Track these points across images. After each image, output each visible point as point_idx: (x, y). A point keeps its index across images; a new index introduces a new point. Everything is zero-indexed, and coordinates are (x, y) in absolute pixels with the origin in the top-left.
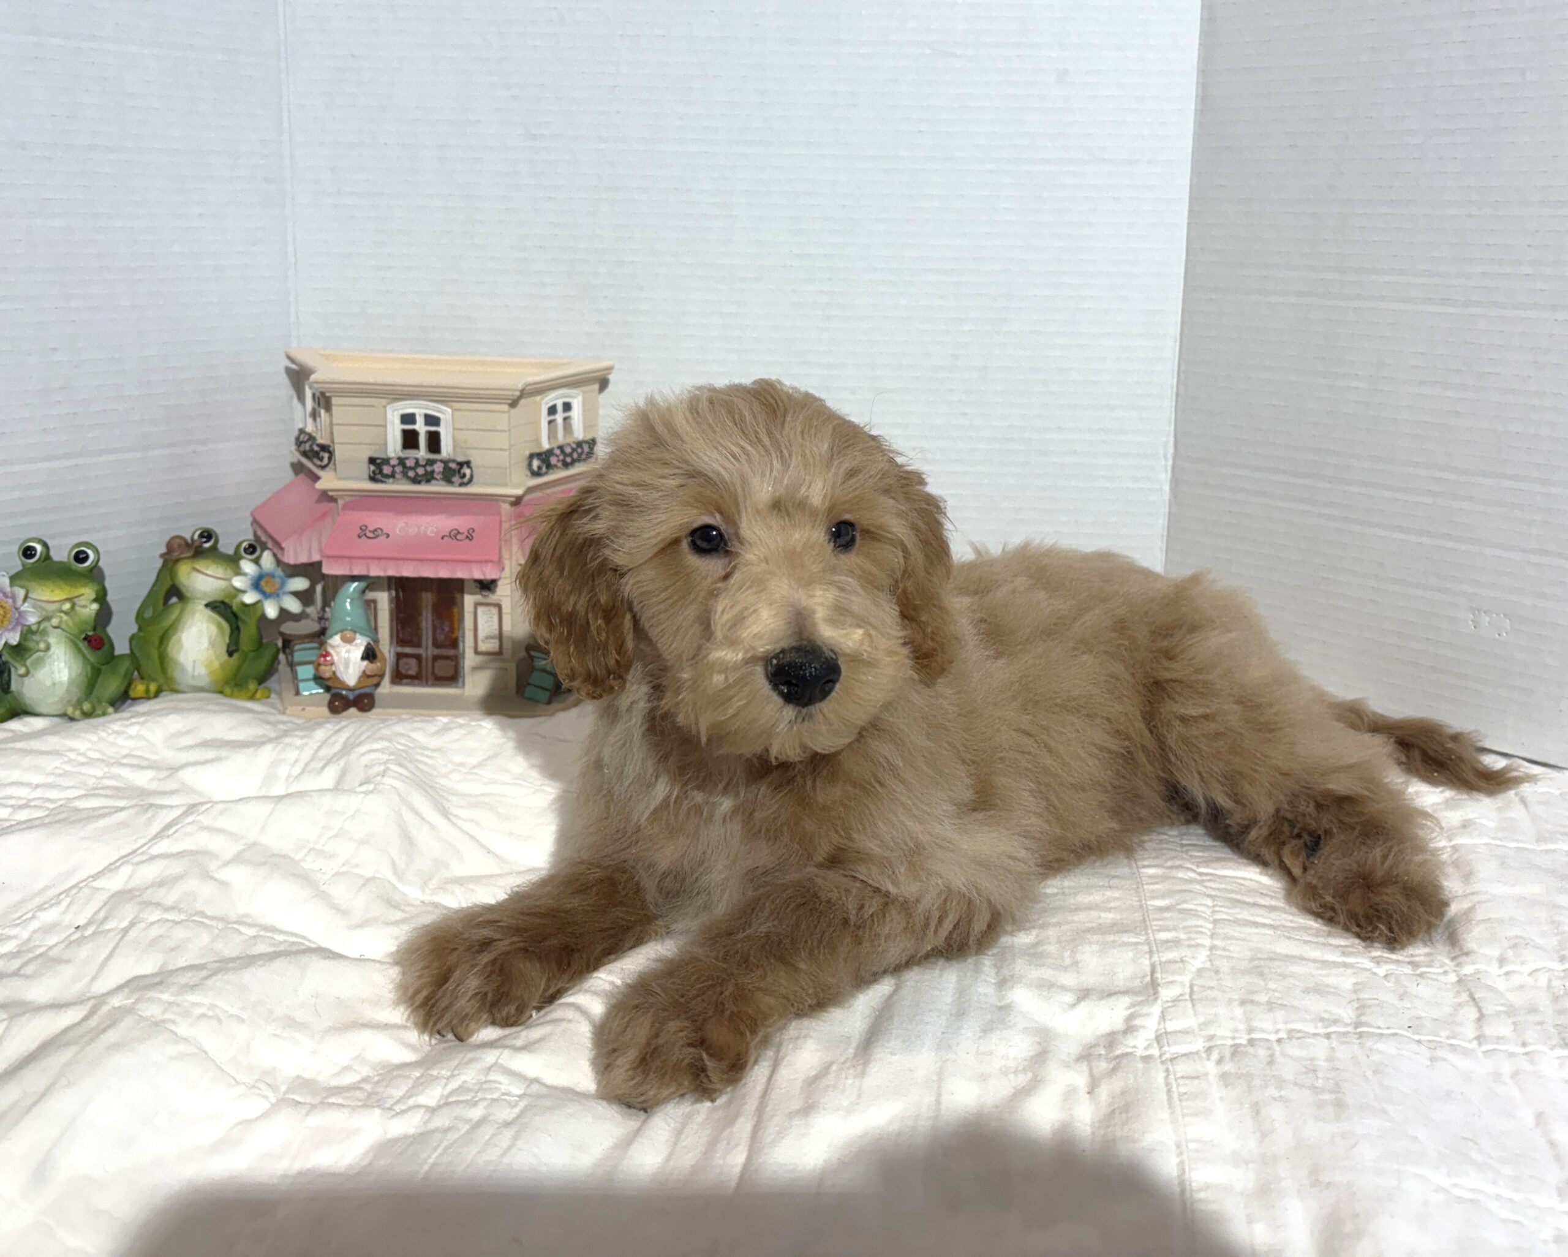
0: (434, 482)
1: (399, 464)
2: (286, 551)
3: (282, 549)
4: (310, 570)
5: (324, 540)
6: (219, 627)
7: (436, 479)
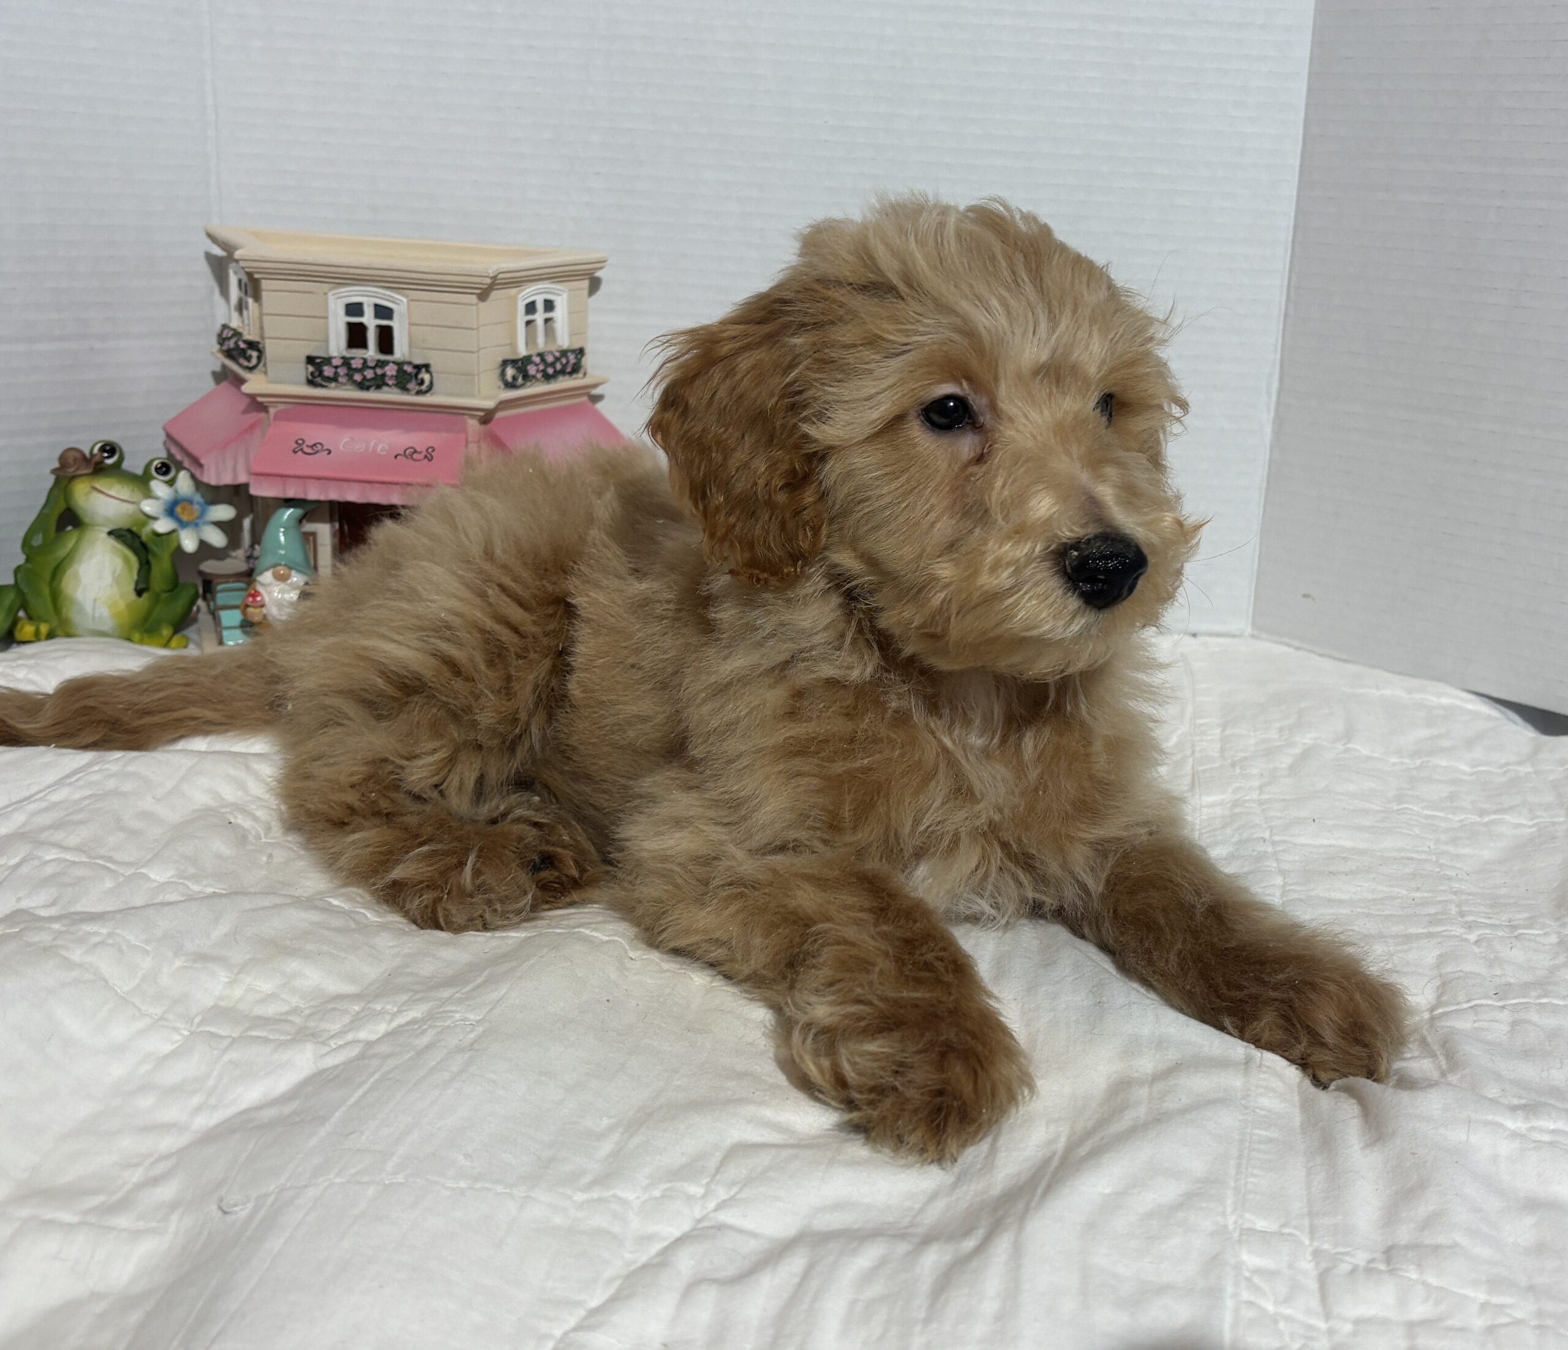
0: (385, 388)
1: (343, 365)
2: (206, 468)
3: (201, 466)
4: (236, 494)
5: (252, 456)
6: (126, 560)
7: (388, 385)
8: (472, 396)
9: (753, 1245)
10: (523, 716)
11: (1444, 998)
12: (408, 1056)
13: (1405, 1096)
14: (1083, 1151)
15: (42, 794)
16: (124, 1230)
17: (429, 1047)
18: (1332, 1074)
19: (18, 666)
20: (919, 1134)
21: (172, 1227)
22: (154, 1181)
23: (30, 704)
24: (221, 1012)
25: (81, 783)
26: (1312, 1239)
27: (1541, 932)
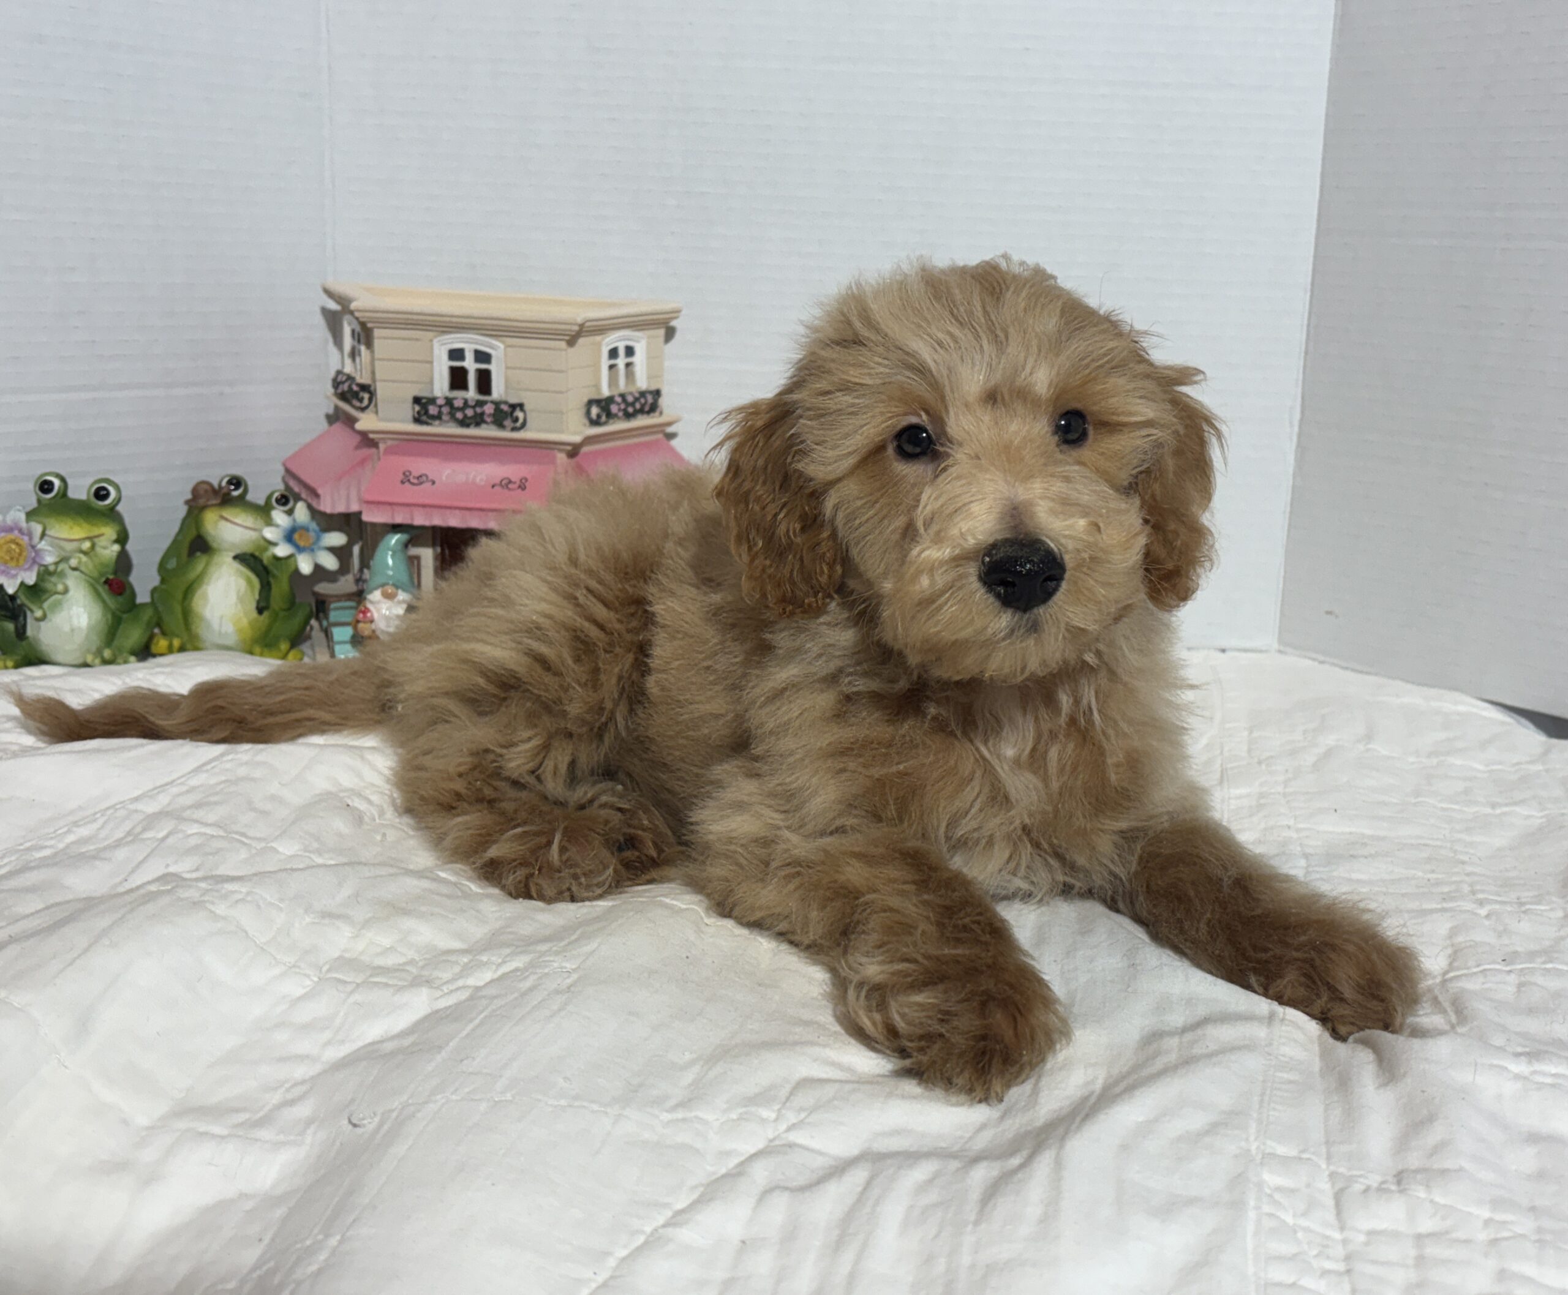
0: (484, 426)
1: (446, 405)
2: (322, 500)
3: (317, 495)
4: (348, 522)
5: (363, 489)
6: (249, 582)
7: (486, 422)
8: (562, 432)
9: (819, 1162)
10: (609, 705)
11: (1456, 964)
12: (512, 997)
13: (1416, 1043)
14: (1117, 1090)
15: (183, 780)
16: (267, 1142)
17: (531, 989)
18: (1349, 1028)
19: (157, 673)
20: (966, 1075)
21: (309, 1139)
22: (291, 1103)
23: (168, 703)
24: (344, 962)
25: (216, 770)
26: (1328, 1164)
27: (1547, 908)
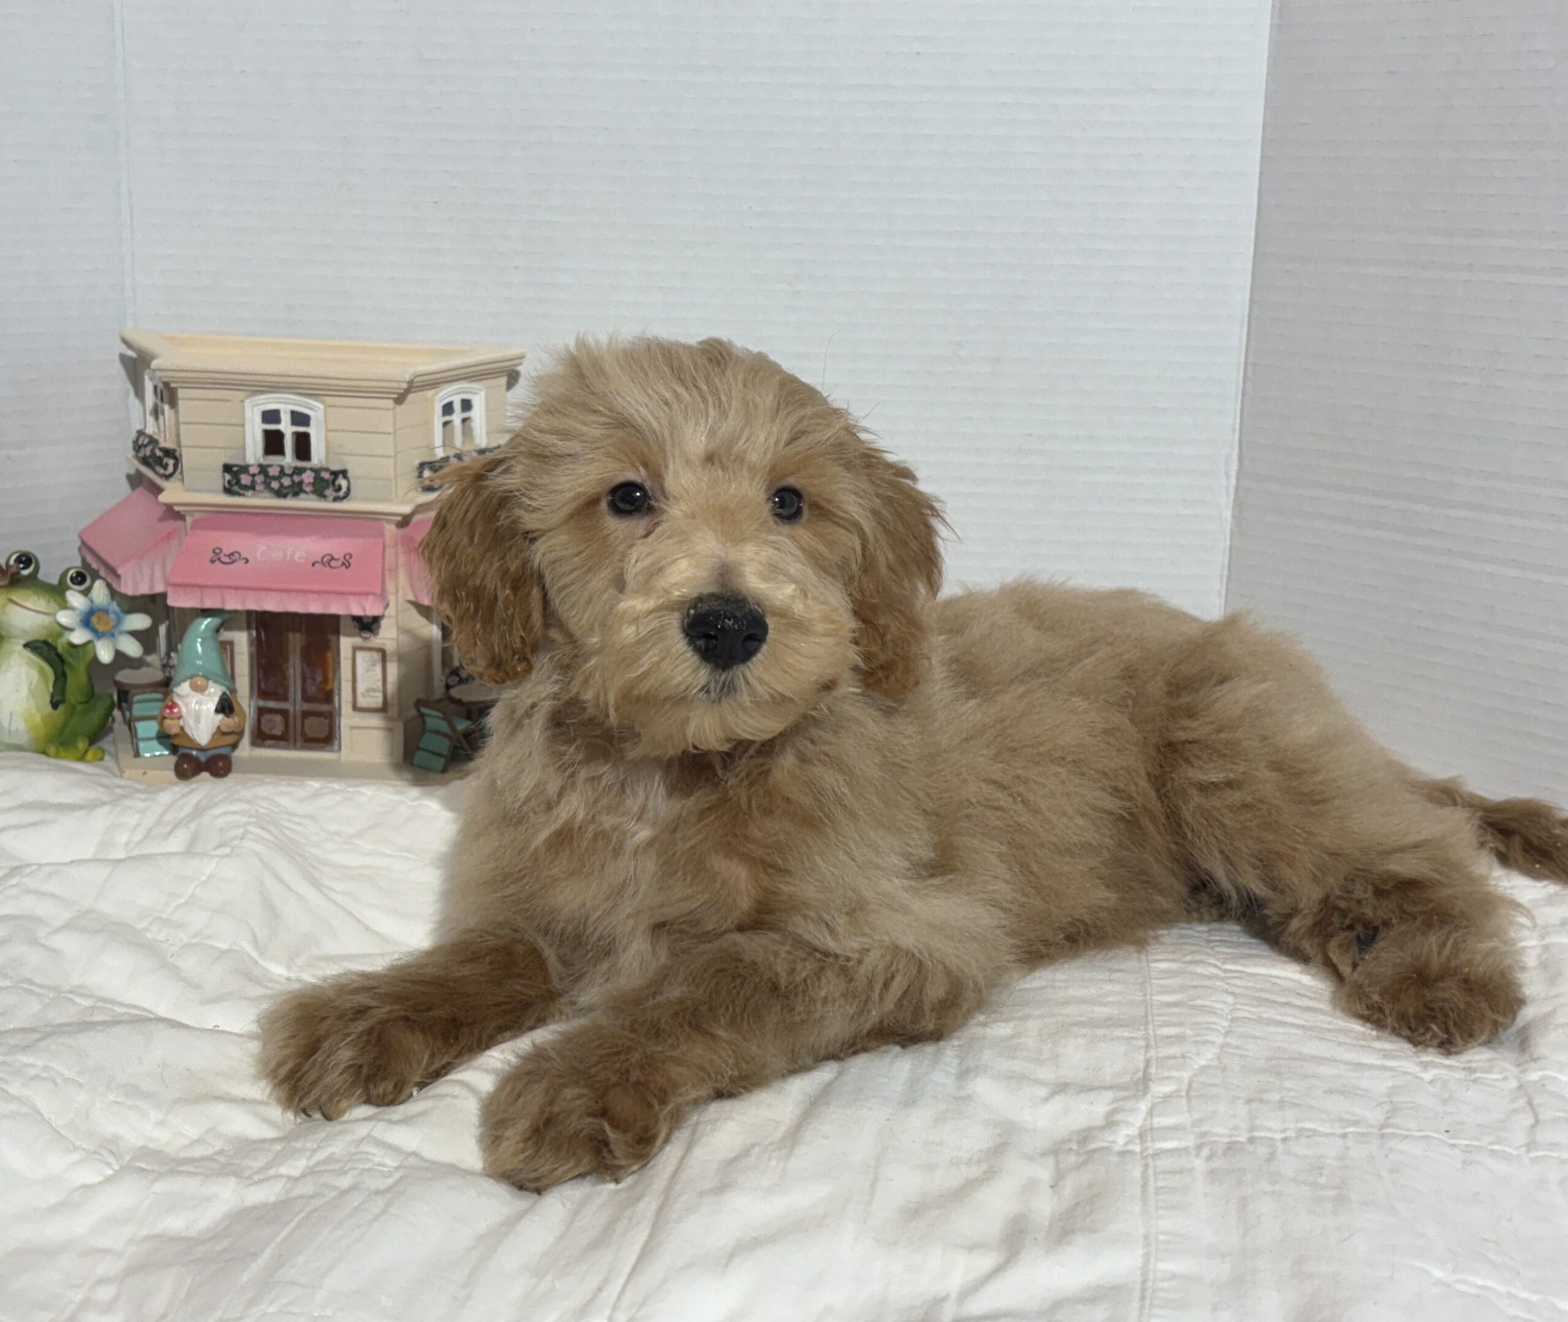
0: (302, 495)
1: (260, 473)
2: (123, 580)
3: (118, 576)
4: (153, 604)
5: (169, 567)
6: (41, 672)
7: (305, 492)
8: (390, 501)
11: (1393, 1120)
17: (350, 1189)
24: (148, 1152)
27: (1499, 1077)
